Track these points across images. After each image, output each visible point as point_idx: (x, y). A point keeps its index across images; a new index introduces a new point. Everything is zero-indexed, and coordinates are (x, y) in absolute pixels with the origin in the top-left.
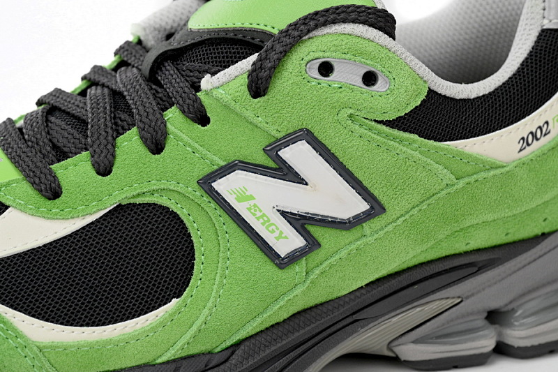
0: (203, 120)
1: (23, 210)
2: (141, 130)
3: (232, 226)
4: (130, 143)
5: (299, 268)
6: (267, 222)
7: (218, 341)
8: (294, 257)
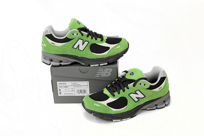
0: (128, 89)
1: (111, 97)
2: (122, 90)
3: (131, 99)
4: (121, 91)
5: (138, 102)
6: (135, 98)
7: (130, 110)
8: (137, 101)
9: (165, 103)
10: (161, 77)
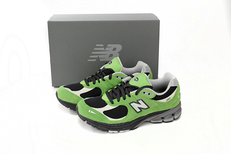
0: (130, 97)
1: (109, 105)
2: (123, 97)
3: (132, 108)
4: (122, 98)
5: (140, 113)
6: (136, 108)
7: (130, 121)
8: (139, 112)
9: (174, 117)
10: (171, 87)
